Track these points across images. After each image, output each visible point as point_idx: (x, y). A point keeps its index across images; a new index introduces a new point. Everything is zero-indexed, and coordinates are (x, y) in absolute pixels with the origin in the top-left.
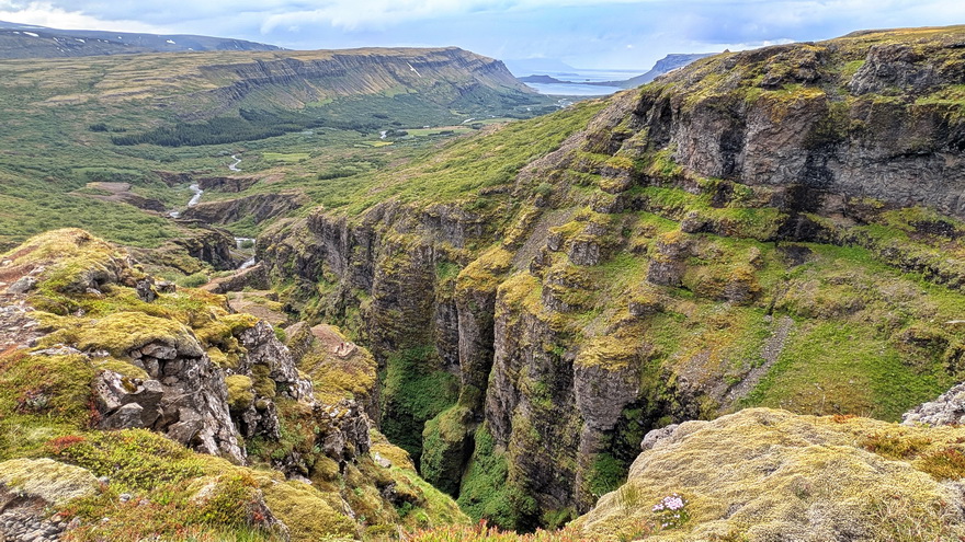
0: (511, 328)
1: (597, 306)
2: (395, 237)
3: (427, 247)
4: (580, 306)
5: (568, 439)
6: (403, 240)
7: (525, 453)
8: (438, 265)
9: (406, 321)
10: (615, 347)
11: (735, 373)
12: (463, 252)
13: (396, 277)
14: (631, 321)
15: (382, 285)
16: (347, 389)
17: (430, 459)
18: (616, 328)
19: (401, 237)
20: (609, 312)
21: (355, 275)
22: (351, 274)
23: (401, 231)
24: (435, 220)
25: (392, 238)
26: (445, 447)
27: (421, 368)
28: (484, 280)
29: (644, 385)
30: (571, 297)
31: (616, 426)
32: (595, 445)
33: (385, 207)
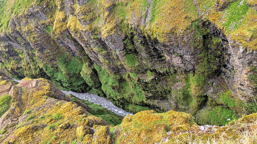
0: (79, 37)
1: (97, 15)
2: (25, 29)
3: (37, 26)
4: (92, 19)
5: (115, 57)
6: (28, 28)
7: (108, 67)
8: (45, 29)
9: (52, 51)
10: (110, 26)
11: (144, 13)
12: (49, 20)
13: (37, 41)
14: (109, 15)
15: (35, 46)
16: (43, 95)
17: (88, 81)
18: (106, 20)
19: (27, 28)
20: (101, 15)
21: (26, 47)
22: (24, 48)
23: (25, 26)
24: (32, 15)
25: (24, 30)
26: (89, 76)
27: (68, 60)
28: (62, 26)
29: (124, 32)
30: (88, 18)
31: (124, 47)
32: (122, 55)
33: (13, 20)
